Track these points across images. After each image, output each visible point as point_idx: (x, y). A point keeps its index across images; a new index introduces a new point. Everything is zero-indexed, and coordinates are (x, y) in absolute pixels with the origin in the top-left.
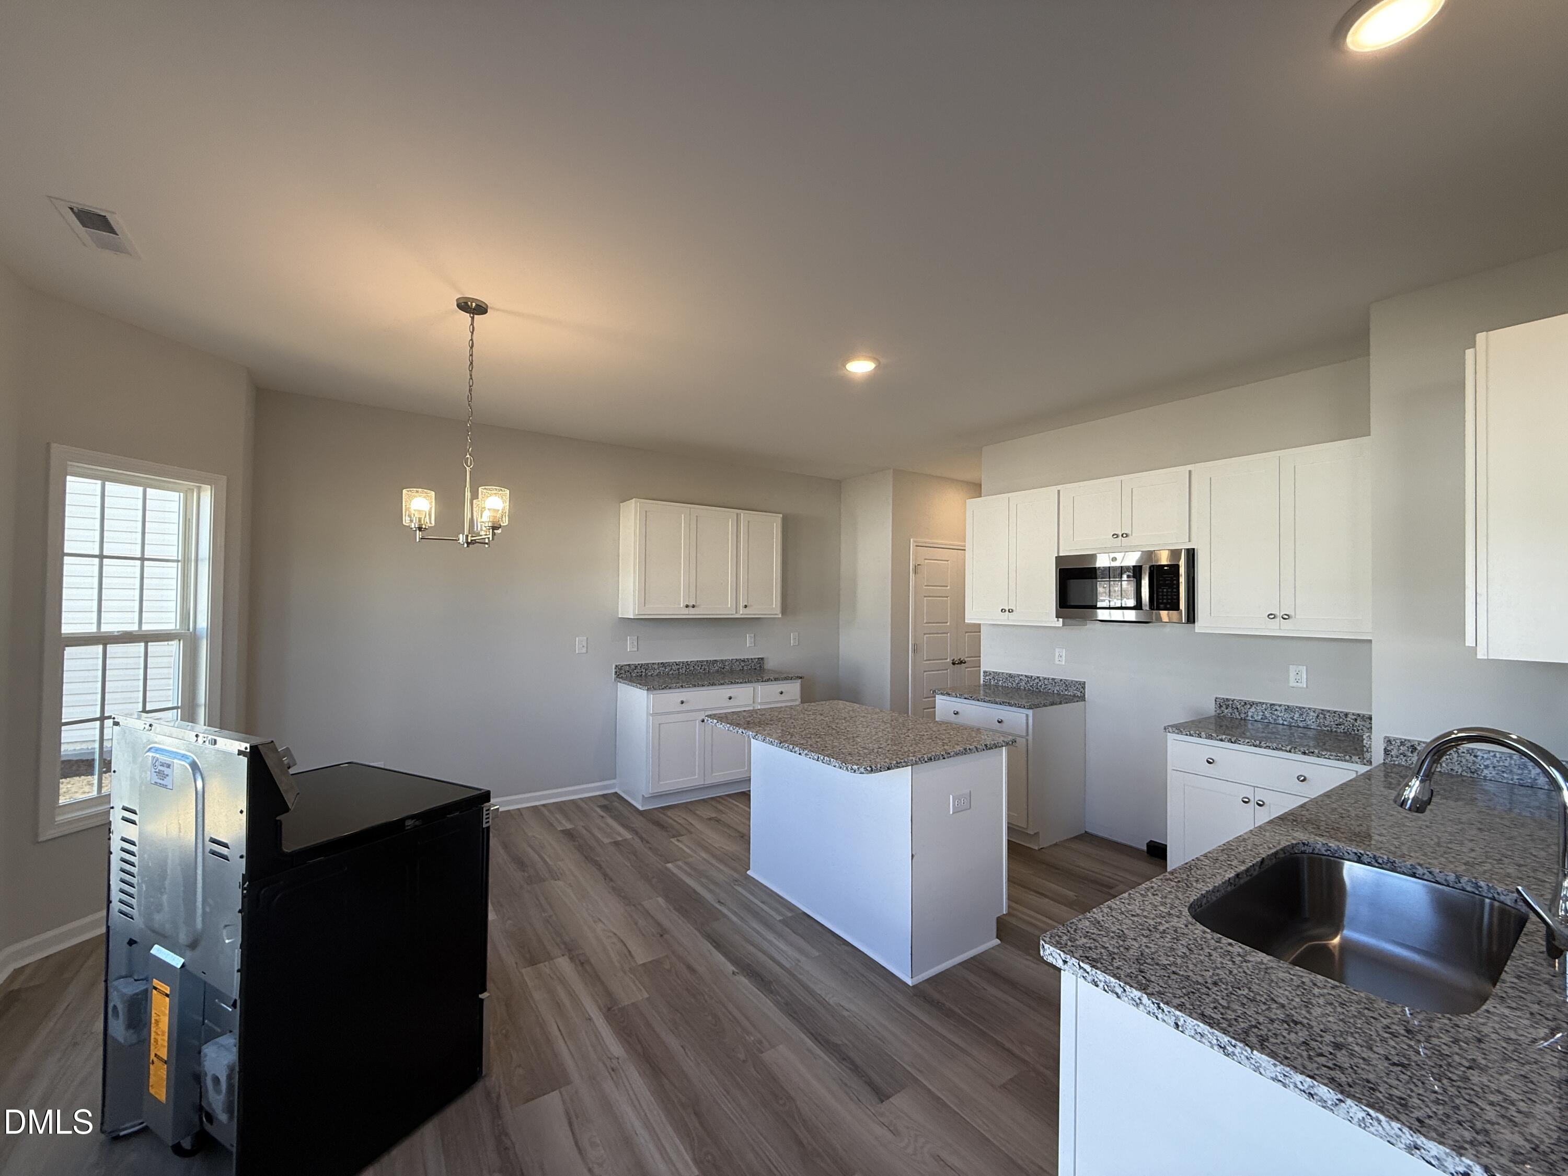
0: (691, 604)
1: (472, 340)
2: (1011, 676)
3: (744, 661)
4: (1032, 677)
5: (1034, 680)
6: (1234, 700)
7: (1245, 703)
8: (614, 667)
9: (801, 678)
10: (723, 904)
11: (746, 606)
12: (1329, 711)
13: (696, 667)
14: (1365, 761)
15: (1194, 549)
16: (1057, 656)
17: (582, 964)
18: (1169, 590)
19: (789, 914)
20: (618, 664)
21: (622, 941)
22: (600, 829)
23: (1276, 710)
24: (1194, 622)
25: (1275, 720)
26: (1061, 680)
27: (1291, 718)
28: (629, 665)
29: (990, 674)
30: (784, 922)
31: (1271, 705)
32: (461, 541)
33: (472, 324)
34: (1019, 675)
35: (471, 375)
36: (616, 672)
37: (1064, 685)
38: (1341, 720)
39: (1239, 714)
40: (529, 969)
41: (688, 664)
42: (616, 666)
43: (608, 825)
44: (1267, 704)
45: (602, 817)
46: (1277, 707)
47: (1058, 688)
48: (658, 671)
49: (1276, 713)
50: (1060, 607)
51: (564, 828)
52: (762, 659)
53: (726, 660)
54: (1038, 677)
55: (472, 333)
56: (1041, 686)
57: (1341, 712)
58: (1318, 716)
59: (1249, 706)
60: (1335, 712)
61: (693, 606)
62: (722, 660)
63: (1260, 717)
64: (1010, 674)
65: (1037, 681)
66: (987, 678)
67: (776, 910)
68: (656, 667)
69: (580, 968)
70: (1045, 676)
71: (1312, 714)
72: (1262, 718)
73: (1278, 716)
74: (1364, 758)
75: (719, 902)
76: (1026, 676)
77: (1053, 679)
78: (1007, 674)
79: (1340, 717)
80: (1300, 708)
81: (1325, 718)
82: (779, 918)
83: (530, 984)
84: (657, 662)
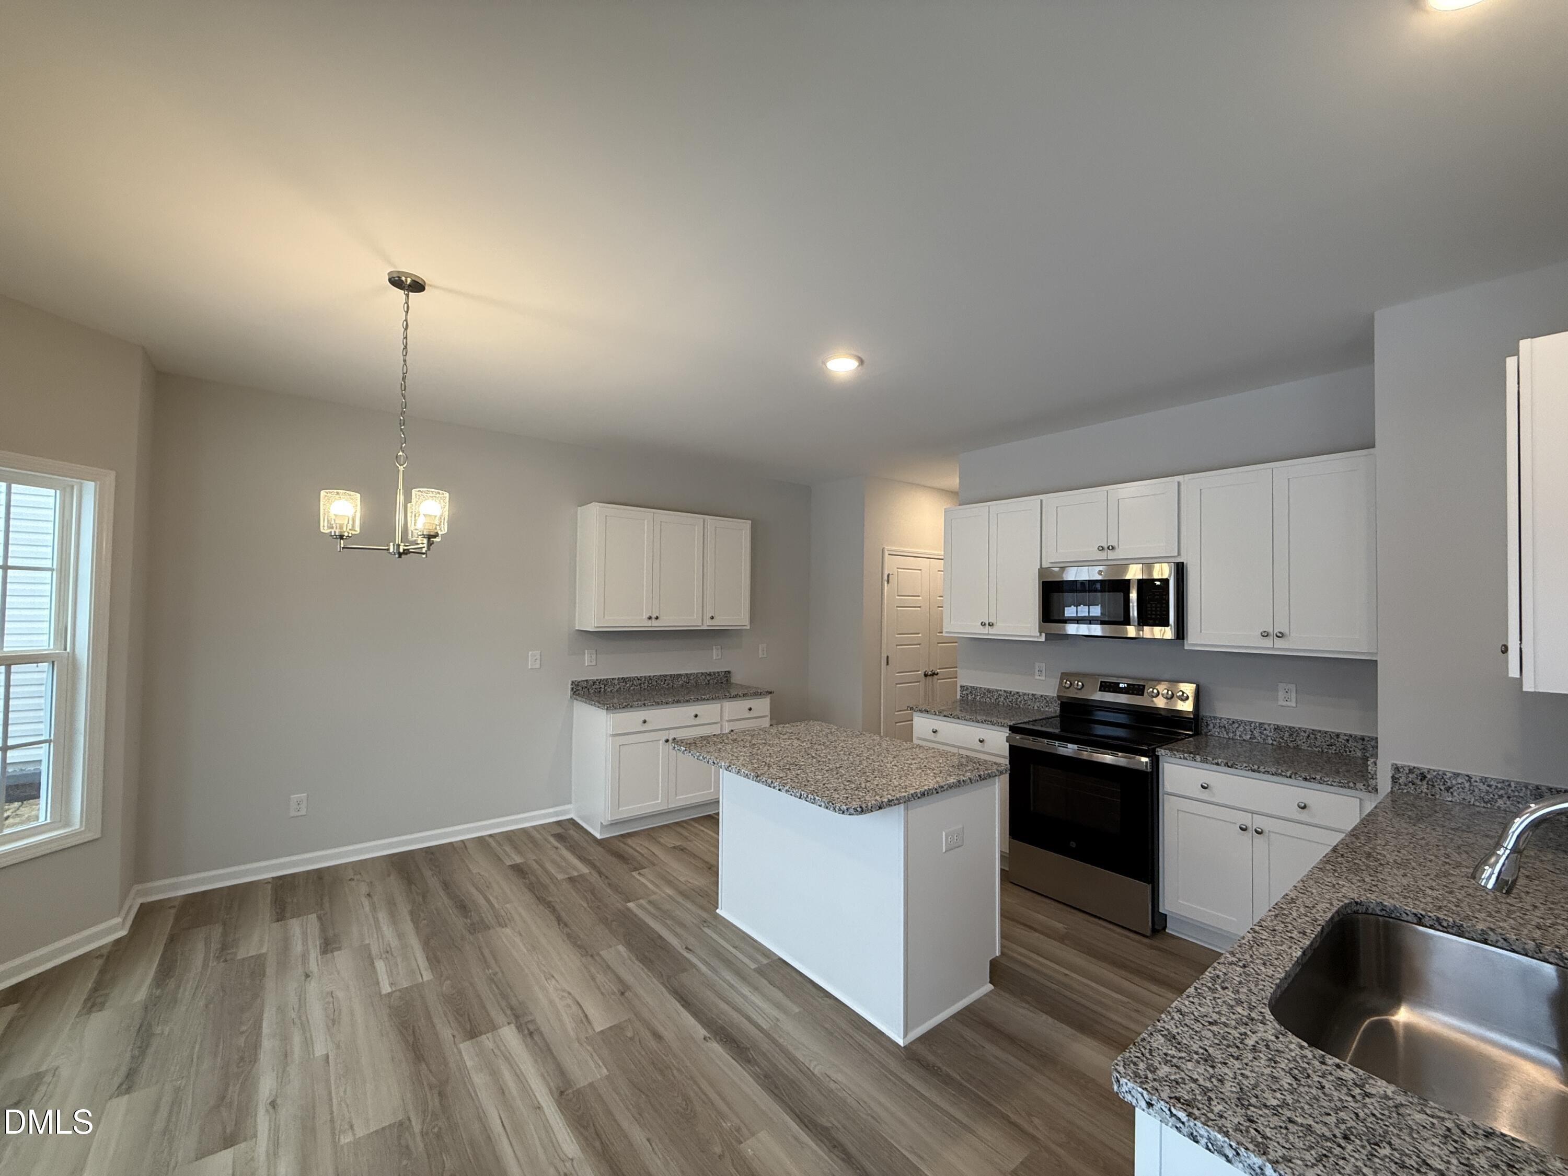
0: (654, 616)
1: (406, 320)
2: (989, 691)
3: (710, 674)
4: (1011, 692)
5: (1013, 696)
6: (1222, 718)
7: (1234, 722)
8: (570, 683)
9: (771, 693)
10: (690, 950)
11: (712, 618)
12: (1320, 731)
13: (659, 682)
14: (1370, 788)
15: (1183, 563)
16: (1037, 671)
17: (531, 1034)
18: (1158, 605)
19: (765, 961)
20: (574, 679)
21: (578, 1003)
22: (554, 862)
23: (1265, 729)
24: (1183, 638)
25: (1264, 739)
26: (1042, 696)
27: (1280, 738)
28: (587, 681)
29: (967, 689)
30: (760, 971)
31: (1260, 724)
32: (391, 550)
33: (407, 303)
34: (997, 691)
35: (405, 361)
36: (572, 689)
37: (1045, 701)
38: (1332, 741)
39: (1227, 733)
40: (468, 1043)
41: (650, 678)
42: (573, 682)
43: (564, 859)
44: (1255, 723)
45: (557, 848)
46: (1266, 726)
47: (1038, 704)
48: (618, 686)
49: (1265, 732)
50: (1043, 622)
51: (514, 863)
52: (729, 672)
53: (691, 674)
54: (1018, 693)
55: (407, 312)
56: (1021, 702)
57: (1333, 733)
58: (1309, 736)
59: (1237, 725)
60: (1326, 733)
61: (657, 618)
62: (687, 674)
63: (1248, 737)
64: (989, 689)
65: (1016, 696)
66: (964, 692)
67: (751, 958)
68: (616, 682)
69: (529, 1039)
70: (1025, 692)
71: (1302, 734)
72: (1250, 738)
73: (1267, 736)
74: (1369, 786)
75: (687, 948)
76: (1005, 691)
77: (1033, 695)
78: (985, 689)
79: (1331, 738)
80: (1290, 728)
81: (1316, 738)
82: (753, 966)
83: (469, 1063)
84: (616, 677)
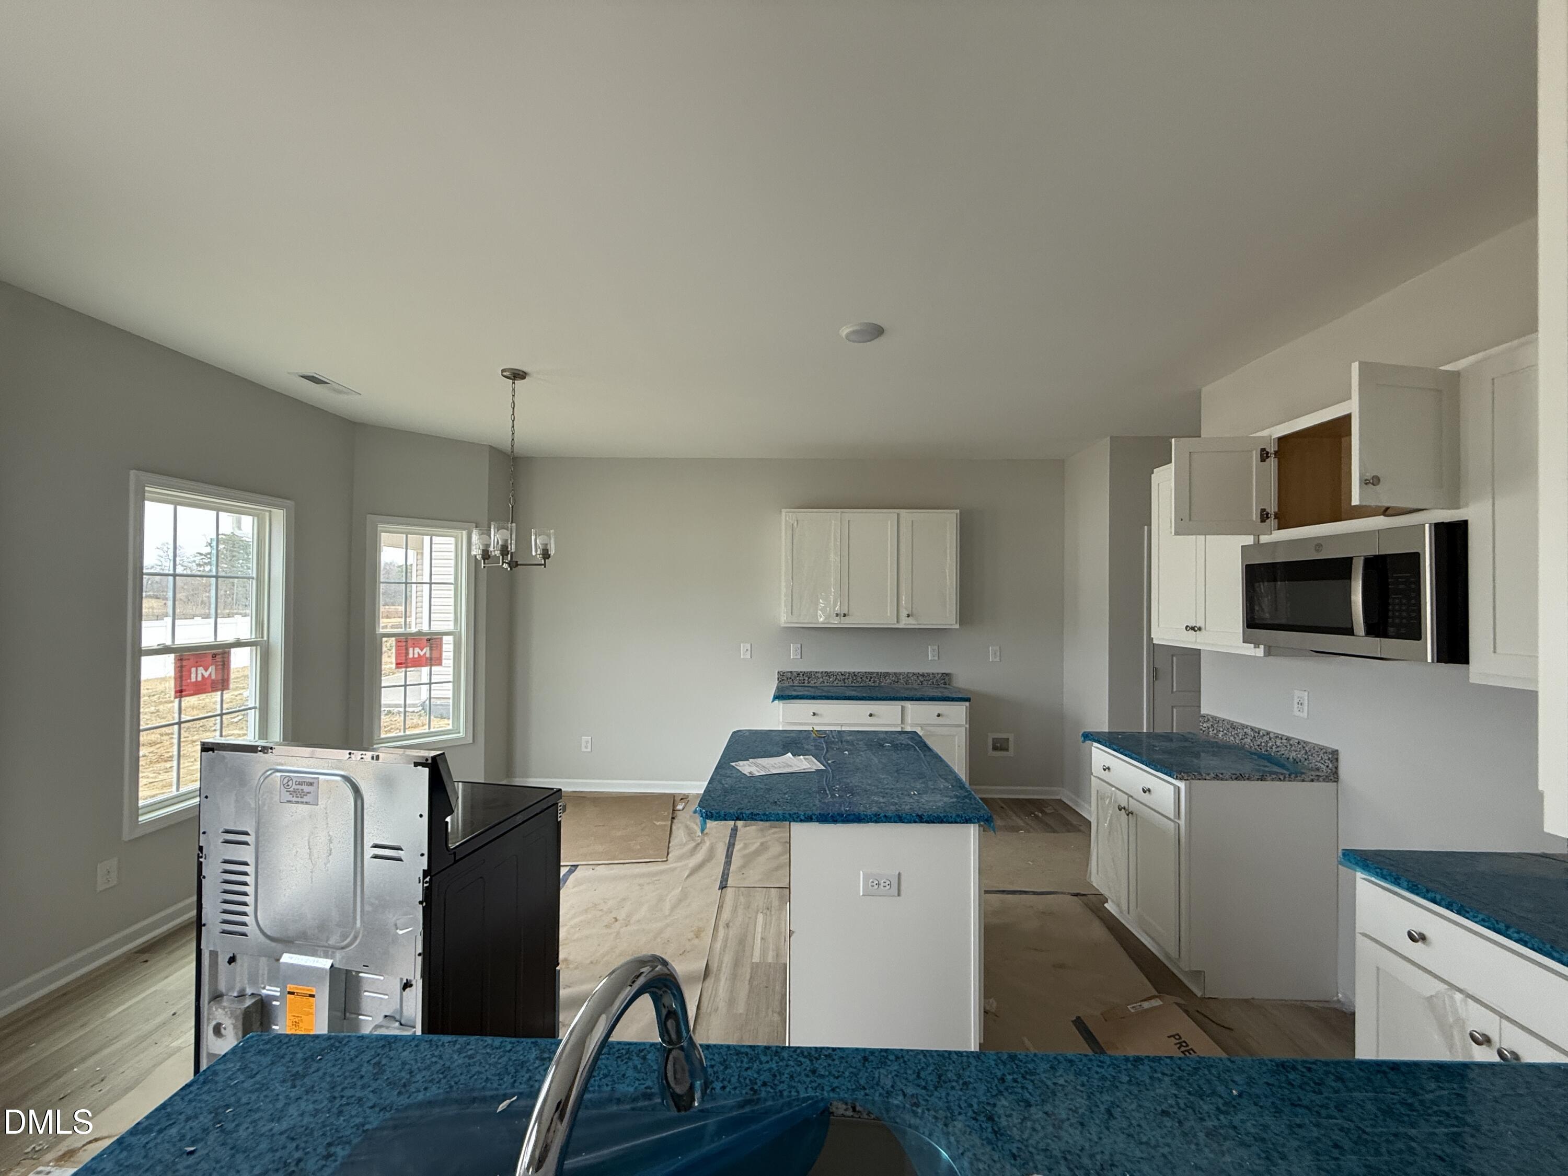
0: (842, 613)
2: (1233, 725)
3: (923, 675)
4: (1260, 731)
5: (1262, 737)
8: (776, 675)
9: (970, 699)
11: (910, 616)
15: (1466, 522)
18: (1404, 601)
20: (780, 672)
24: (1463, 661)
26: (1300, 742)
28: (792, 672)
29: (1208, 720)
34: (1243, 727)
36: (778, 678)
37: (1303, 752)
42: (779, 675)
47: (1294, 754)
48: (821, 680)
50: (1249, 623)
52: (950, 674)
53: (900, 674)
54: (1268, 733)
56: (1271, 747)
61: (845, 615)
62: (895, 674)
65: (1266, 738)
66: (1205, 725)
68: (820, 675)
70: (1278, 733)
76: (1252, 729)
77: (1288, 739)
78: (1228, 722)
84: (820, 670)
